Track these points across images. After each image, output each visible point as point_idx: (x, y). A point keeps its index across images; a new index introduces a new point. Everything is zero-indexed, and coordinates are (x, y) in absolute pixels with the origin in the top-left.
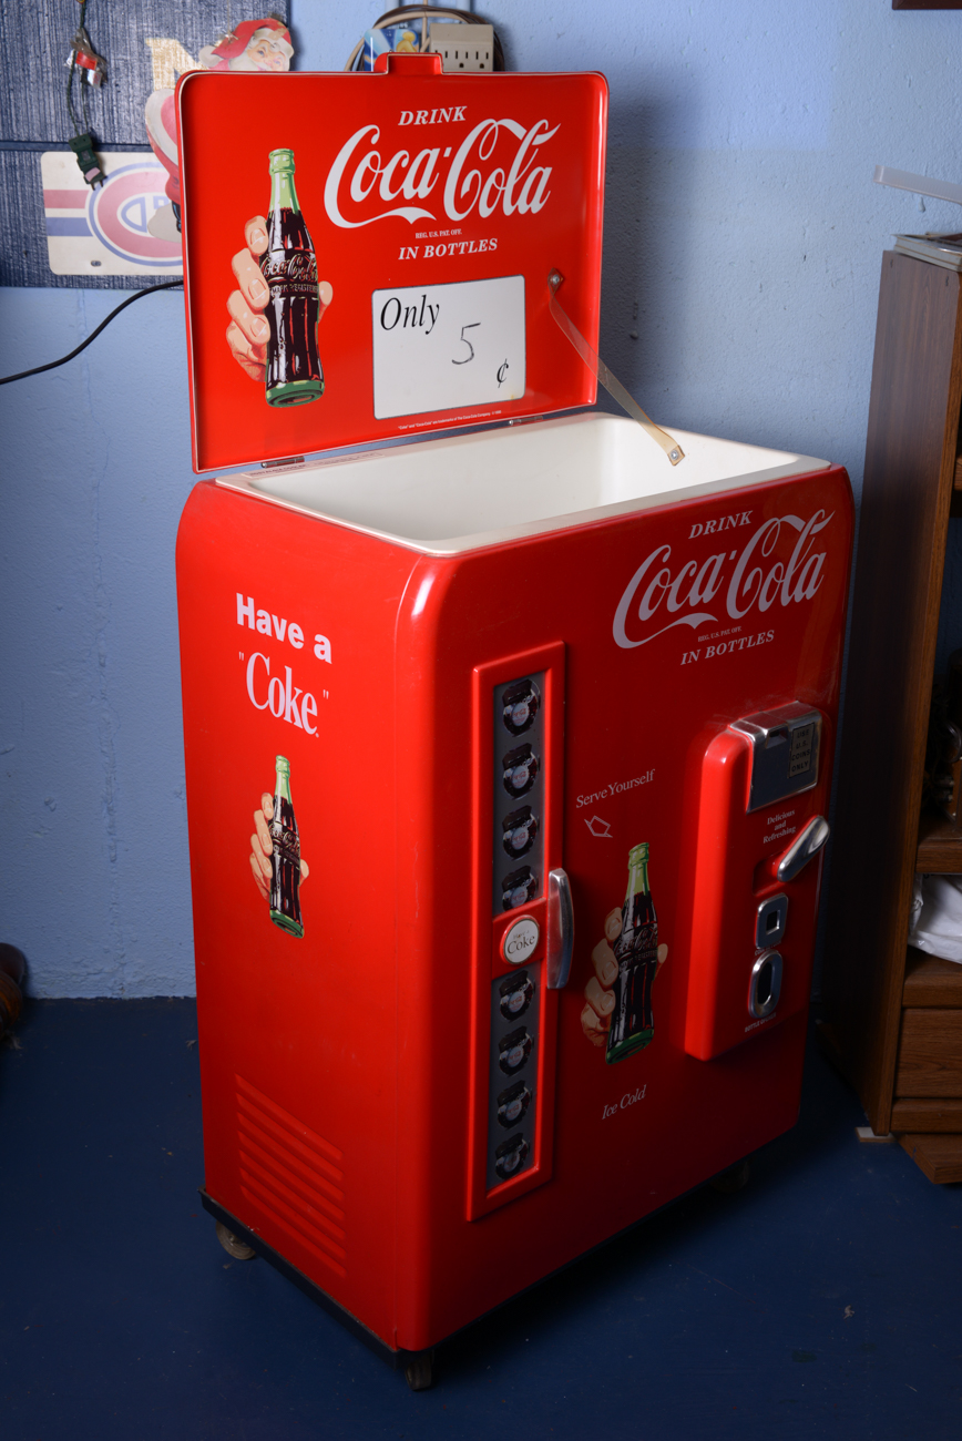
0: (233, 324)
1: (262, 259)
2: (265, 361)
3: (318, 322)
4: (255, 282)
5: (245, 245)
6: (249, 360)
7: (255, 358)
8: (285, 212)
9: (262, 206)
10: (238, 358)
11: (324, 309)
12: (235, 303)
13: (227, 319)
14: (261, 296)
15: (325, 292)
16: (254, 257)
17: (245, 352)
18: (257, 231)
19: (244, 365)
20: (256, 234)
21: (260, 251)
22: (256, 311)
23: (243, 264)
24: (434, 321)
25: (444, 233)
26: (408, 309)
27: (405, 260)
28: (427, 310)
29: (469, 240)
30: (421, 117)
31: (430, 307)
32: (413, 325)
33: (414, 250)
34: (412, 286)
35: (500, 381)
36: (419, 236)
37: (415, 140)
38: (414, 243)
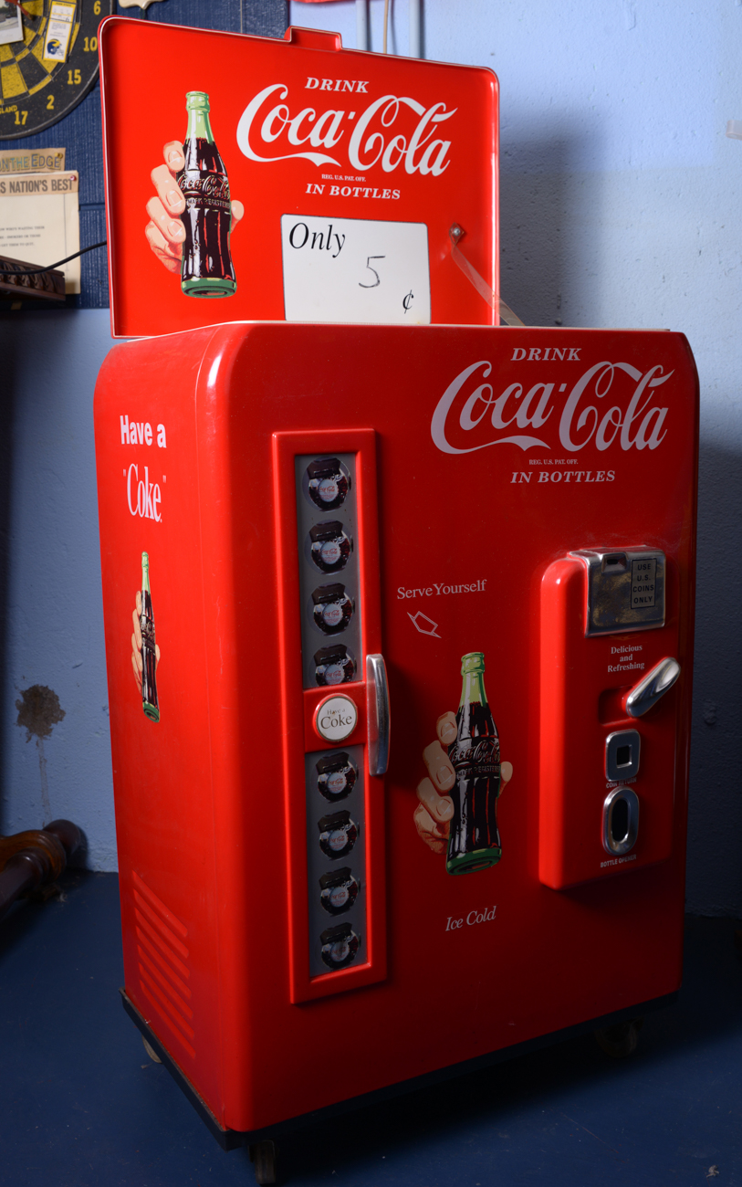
0: (152, 223)
1: (180, 175)
2: (181, 257)
3: (230, 233)
4: (172, 192)
5: (163, 162)
6: (166, 254)
7: (172, 254)
8: (201, 143)
9: (179, 131)
10: (156, 251)
11: (236, 222)
12: (153, 206)
13: (146, 219)
14: (179, 205)
15: (237, 209)
16: (172, 172)
17: (163, 248)
18: (174, 153)
19: (162, 258)
20: (173, 152)
21: (178, 168)
22: (173, 216)
23: (160, 176)
24: (340, 248)
25: (350, 178)
26: (315, 234)
27: (311, 195)
28: (333, 238)
29: (373, 188)
30: (326, 85)
31: (337, 235)
32: (321, 248)
33: (321, 188)
34: (319, 216)
35: (406, 308)
36: (324, 176)
37: (322, 102)
38: (320, 182)
